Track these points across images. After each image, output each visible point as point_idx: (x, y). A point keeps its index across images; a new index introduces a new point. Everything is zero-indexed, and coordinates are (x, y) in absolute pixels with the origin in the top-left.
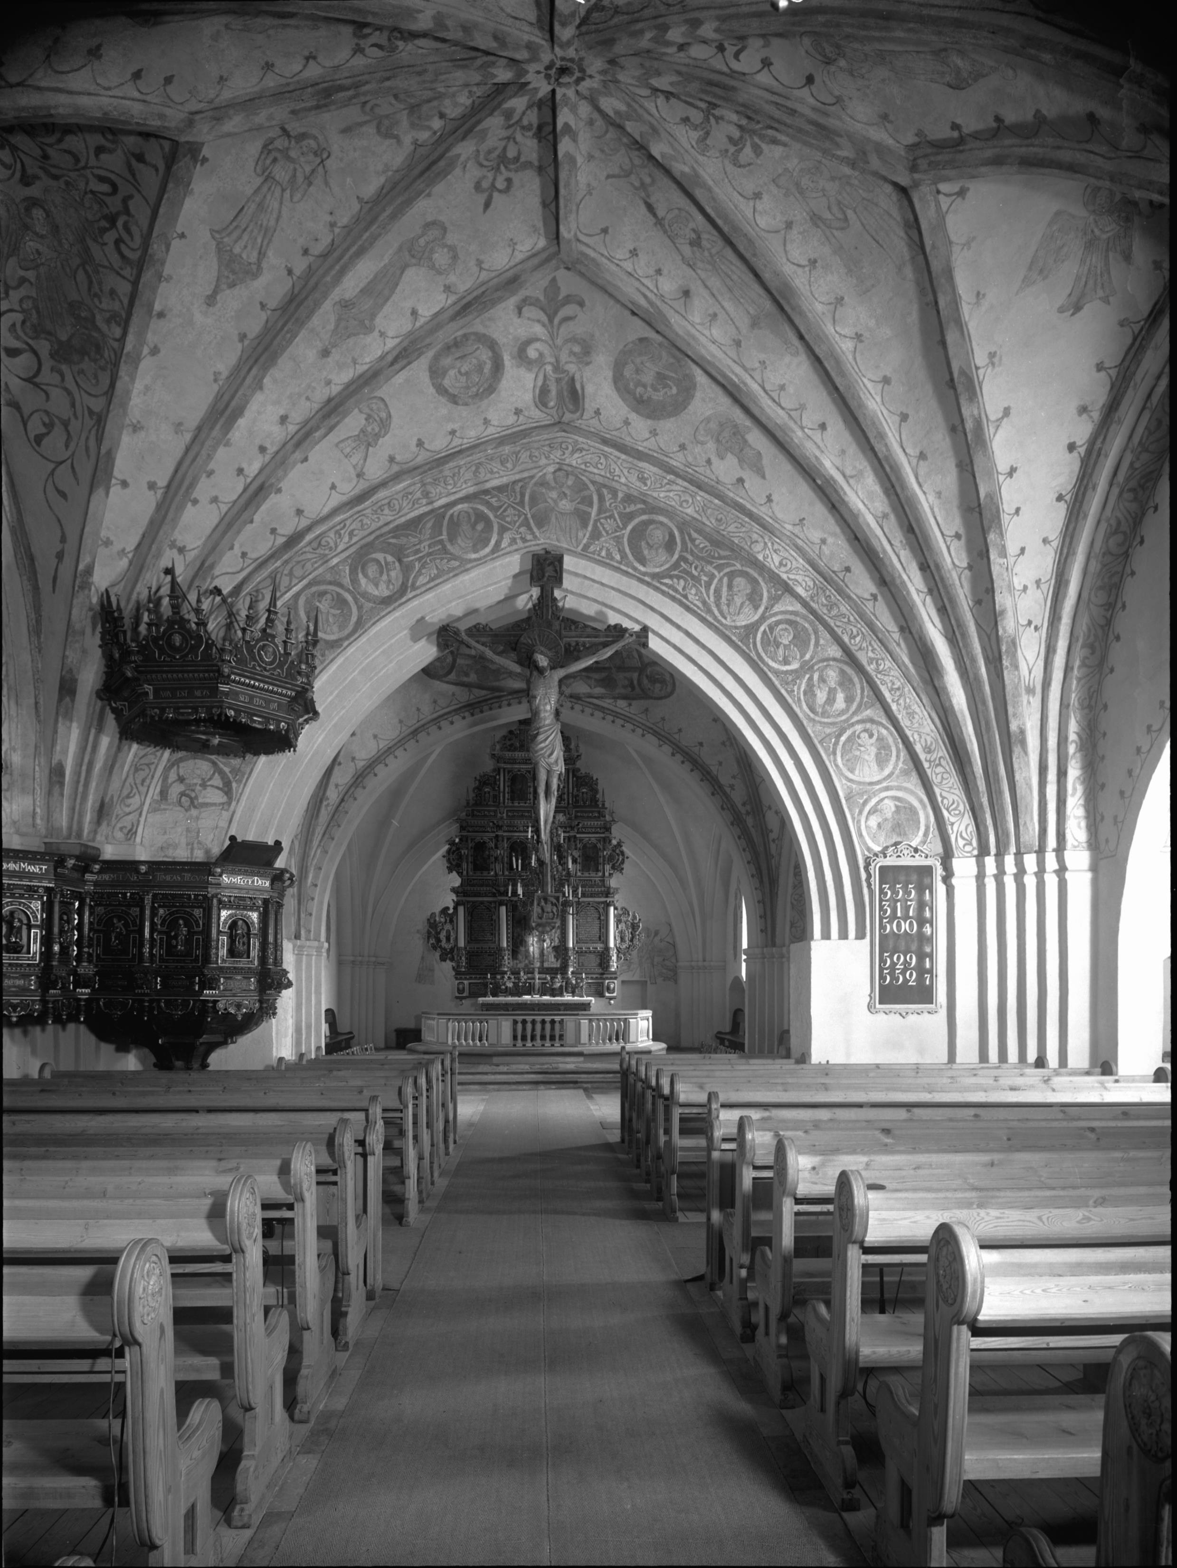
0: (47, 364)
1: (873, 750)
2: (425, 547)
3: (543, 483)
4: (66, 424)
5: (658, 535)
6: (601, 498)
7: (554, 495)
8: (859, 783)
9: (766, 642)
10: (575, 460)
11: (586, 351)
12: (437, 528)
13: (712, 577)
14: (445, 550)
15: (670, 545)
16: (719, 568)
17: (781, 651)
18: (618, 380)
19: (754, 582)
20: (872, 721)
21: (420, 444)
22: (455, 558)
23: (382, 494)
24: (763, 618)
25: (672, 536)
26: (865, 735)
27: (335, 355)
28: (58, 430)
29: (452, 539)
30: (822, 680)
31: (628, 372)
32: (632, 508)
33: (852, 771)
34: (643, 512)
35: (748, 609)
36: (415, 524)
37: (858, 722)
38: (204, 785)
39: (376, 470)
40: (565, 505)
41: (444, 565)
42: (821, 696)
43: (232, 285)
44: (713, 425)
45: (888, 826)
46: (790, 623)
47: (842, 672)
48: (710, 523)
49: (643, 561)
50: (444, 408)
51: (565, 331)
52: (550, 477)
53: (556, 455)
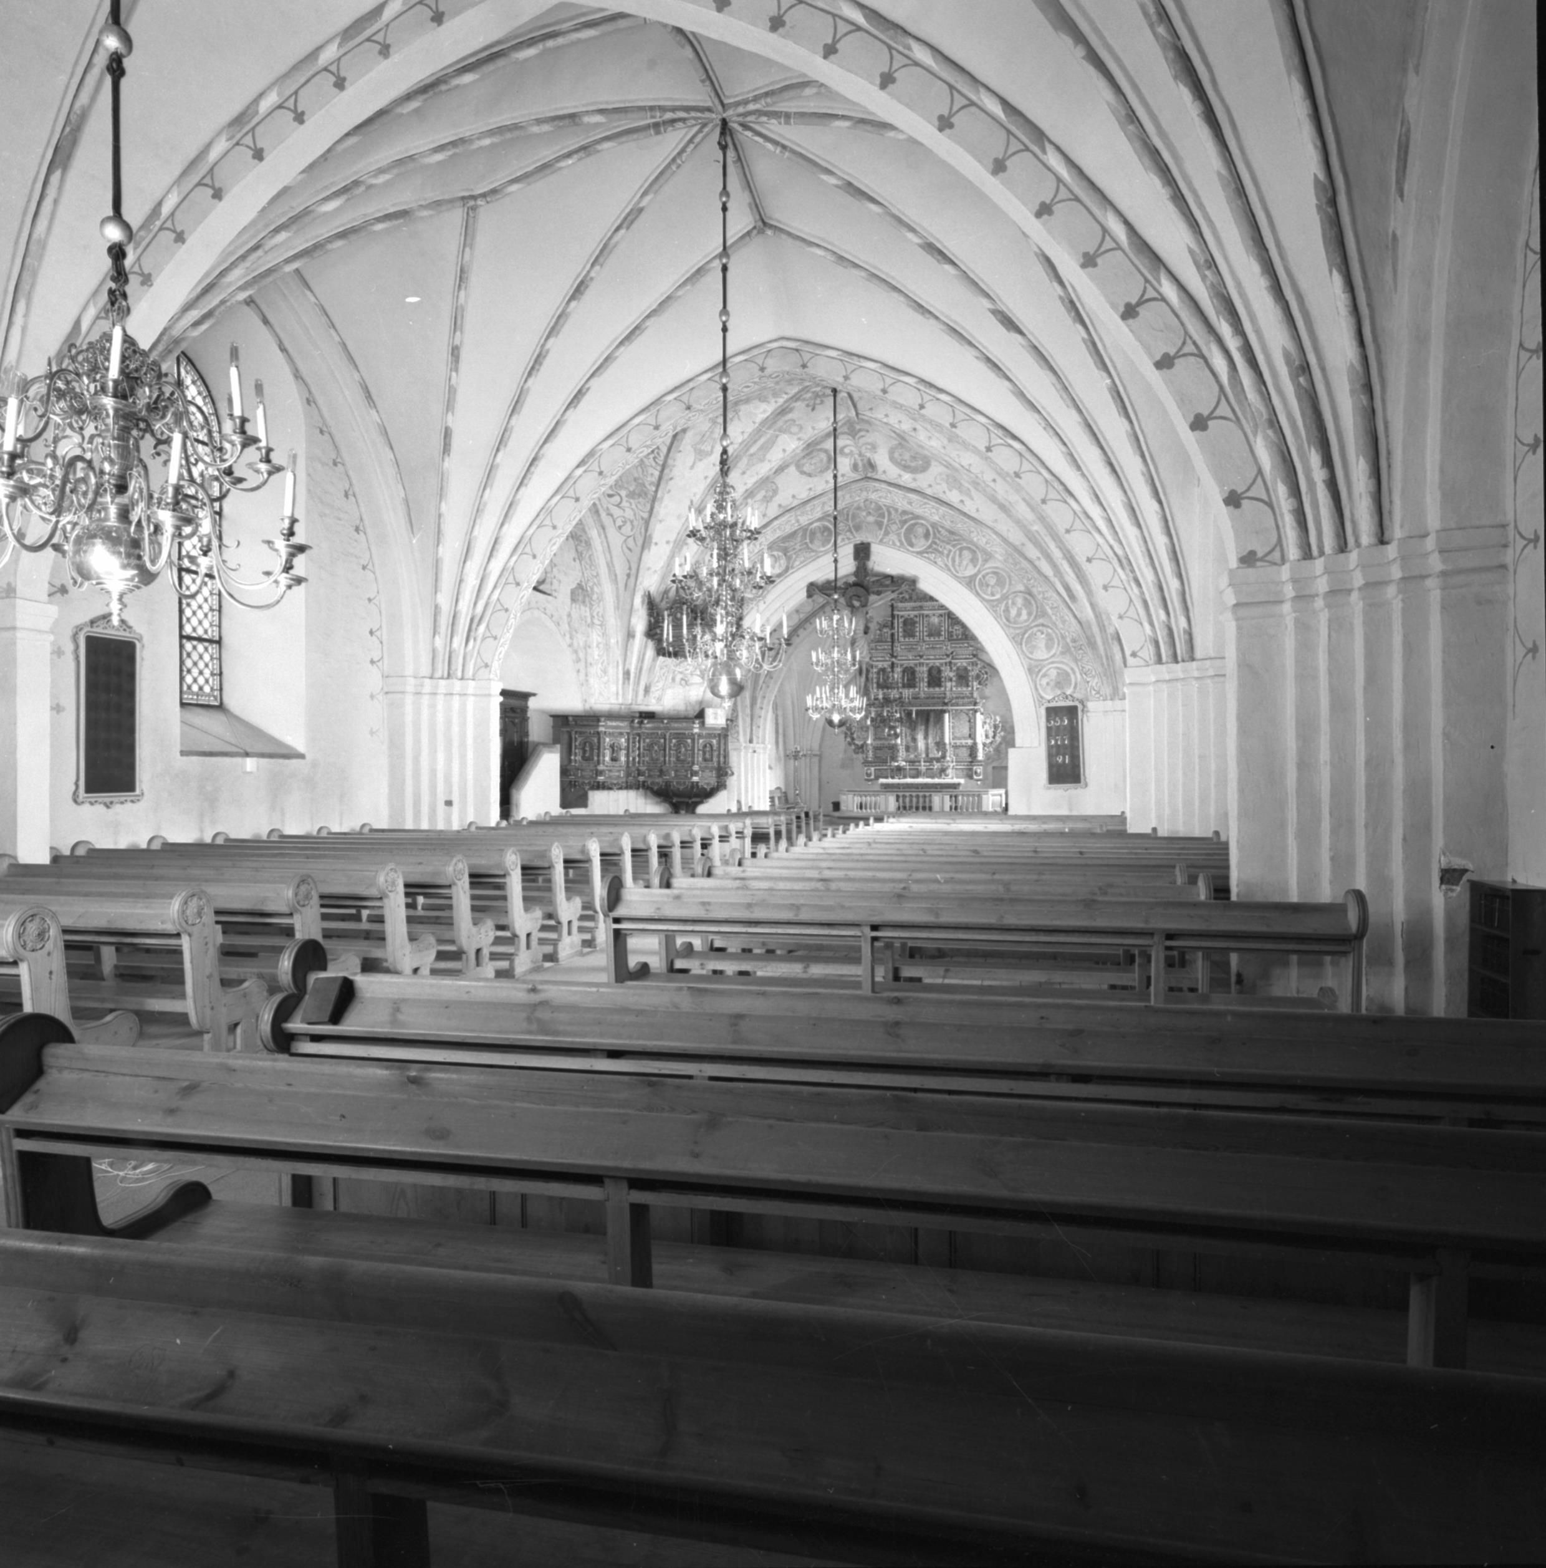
0: (625, 499)
1: (1044, 642)
2: (798, 547)
3: (859, 508)
4: (632, 522)
5: (920, 531)
6: (890, 513)
7: (864, 514)
8: (1036, 660)
9: (981, 584)
10: (873, 496)
11: (874, 447)
12: (804, 536)
13: (950, 551)
14: (808, 548)
15: (927, 535)
16: (954, 546)
17: (990, 589)
18: (892, 459)
19: (974, 552)
20: (1043, 625)
21: (794, 497)
22: (813, 551)
23: (776, 523)
24: (979, 572)
25: (928, 530)
26: (1039, 634)
27: (748, 472)
28: (628, 524)
29: (811, 542)
30: (1014, 603)
31: (896, 455)
32: (906, 517)
33: (1032, 653)
34: (912, 519)
35: (971, 566)
36: (793, 535)
37: (1037, 626)
38: (692, 674)
39: (773, 511)
40: (871, 519)
41: (808, 555)
42: (1013, 612)
43: (701, 460)
44: (944, 476)
45: (1052, 684)
46: (994, 573)
47: (1025, 599)
48: (947, 524)
49: (912, 545)
50: (804, 479)
51: (862, 441)
52: (862, 505)
53: (865, 493)
